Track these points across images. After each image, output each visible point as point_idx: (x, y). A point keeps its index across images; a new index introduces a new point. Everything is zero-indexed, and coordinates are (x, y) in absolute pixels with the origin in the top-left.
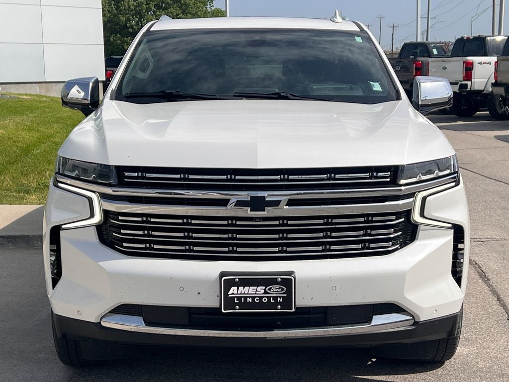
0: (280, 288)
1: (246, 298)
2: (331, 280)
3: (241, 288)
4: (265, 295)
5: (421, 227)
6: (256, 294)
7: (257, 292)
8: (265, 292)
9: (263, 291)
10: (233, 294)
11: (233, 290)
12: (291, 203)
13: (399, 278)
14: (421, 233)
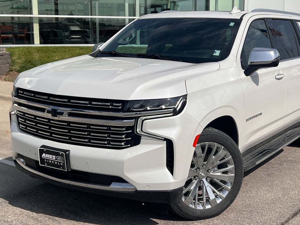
0: (61, 158)
1: (49, 160)
2: (85, 158)
3: (47, 155)
4: (56, 160)
5: (142, 137)
6: (52, 159)
7: (53, 158)
8: (56, 159)
9: (55, 158)
10: (44, 157)
11: (44, 155)
12: (70, 115)
13: (120, 164)
14: (142, 141)
